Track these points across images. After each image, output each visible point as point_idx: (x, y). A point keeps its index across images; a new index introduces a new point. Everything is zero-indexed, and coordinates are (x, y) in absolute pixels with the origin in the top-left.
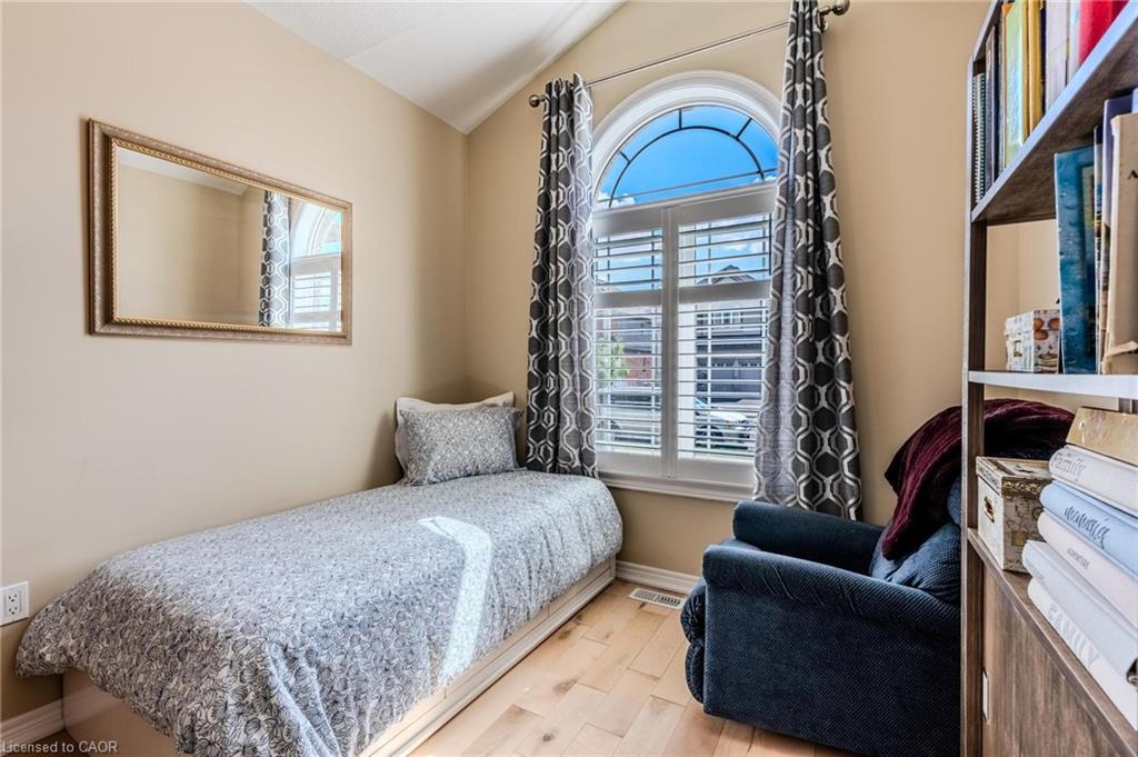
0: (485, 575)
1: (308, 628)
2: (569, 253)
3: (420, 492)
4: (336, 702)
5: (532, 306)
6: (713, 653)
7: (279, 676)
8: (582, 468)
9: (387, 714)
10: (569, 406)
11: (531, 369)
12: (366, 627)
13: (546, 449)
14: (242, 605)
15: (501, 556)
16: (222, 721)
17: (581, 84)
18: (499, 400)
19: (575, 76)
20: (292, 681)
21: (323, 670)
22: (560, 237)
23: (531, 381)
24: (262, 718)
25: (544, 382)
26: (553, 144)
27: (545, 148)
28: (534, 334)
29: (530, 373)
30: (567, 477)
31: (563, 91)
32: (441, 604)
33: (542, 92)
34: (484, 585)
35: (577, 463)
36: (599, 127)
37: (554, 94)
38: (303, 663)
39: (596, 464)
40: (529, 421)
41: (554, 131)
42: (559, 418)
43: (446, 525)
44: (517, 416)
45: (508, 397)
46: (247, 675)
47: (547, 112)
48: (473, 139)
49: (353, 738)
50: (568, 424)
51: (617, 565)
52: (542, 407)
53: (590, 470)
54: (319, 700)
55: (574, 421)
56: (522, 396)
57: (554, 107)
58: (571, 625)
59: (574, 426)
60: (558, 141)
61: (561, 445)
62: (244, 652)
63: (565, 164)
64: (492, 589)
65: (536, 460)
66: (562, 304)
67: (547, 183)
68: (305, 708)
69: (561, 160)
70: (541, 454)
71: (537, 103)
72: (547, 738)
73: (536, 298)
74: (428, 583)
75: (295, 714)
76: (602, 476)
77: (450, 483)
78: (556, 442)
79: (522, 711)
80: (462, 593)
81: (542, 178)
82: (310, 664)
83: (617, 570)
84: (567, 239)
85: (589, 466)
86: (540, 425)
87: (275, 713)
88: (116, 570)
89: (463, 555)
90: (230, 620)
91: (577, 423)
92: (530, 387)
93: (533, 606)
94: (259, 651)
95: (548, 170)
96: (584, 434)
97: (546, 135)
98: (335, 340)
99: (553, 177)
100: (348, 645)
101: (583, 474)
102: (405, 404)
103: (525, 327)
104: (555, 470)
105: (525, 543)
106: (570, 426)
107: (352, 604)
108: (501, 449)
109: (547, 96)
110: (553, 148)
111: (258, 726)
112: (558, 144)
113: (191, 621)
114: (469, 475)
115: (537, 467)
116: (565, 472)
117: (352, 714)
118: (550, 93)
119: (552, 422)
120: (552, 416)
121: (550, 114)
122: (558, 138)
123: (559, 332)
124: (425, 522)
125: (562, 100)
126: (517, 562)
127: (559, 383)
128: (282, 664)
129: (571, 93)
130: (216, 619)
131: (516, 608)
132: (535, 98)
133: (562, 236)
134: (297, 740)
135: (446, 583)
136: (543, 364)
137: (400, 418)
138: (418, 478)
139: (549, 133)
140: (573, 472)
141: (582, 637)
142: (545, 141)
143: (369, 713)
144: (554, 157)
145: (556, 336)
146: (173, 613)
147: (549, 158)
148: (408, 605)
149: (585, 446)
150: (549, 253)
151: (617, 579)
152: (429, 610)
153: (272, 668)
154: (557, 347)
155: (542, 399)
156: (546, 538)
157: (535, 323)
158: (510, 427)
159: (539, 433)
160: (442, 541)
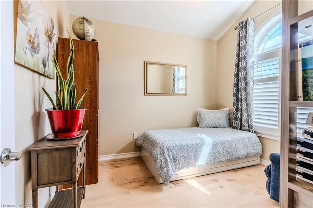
0: (210, 148)
1: (171, 145)
2: (245, 69)
3: (201, 129)
4: (175, 159)
5: (234, 84)
6: (273, 181)
7: (166, 151)
8: (249, 130)
9: (184, 166)
10: (245, 112)
11: (234, 101)
12: (181, 149)
13: (238, 124)
14: (162, 140)
15: (215, 145)
16: (158, 155)
17: (250, 20)
18: (225, 109)
19: (247, 18)
20: (168, 153)
21: (173, 153)
22: (242, 64)
23: (234, 104)
24: (163, 156)
25: (238, 105)
26: (240, 39)
27: (238, 41)
28: (235, 92)
29: (233, 102)
30: (245, 131)
31: (244, 23)
32: (198, 150)
33: (237, 25)
34: (209, 150)
35: (247, 128)
36: (256, 31)
37: (241, 25)
38: (169, 150)
39: (253, 128)
40: (233, 115)
41: (241, 35)
42: (242, 115)
43: (203, 136)
44: (229, 114)
45: (228, 109)
46: (161, 149)
47: (239, 30)
48: (219, 42)
49: (178, 167)
50: (244, 117)
51: (260, 160)
52: (237, 112)
53: (251, 130)
54: (172, 157)
55: (246, 116)
56: (232, 108)
57: (241, 28)
58: (239, 170)
59: (246, 117)
60: (242, 38)
61: (242, 122)
62: (161, 146)
63: (244, 44)
64: (211, 151)
65: (235, 126)
66: (243, 83)
67: (239, 50)
68: (170, 158)
69: (243, 43)
70: (237, 125)
71: (237, 28)
72: (221, 187)
73: (236, 82)
74: (195, 145)
75: (168, 157)
76: (255, 132)
77: (209, 128)
78: (241, 122)
79: (217, 180)
80: (203, 150)
81: (237, 49)
82: (171, 151)
83: (260, 161)
84: (245, 65)
85: (251, 129)
86: (237, 117)
87: (165, 156)
88: (147, 132)
89: (204, 141)
90: (160, 141)
91: (247, 116)
92: (233, 106)
93: (224, 159)
94: (163, 146)
95: (239, 47)
96: (249, 120)
97: (239, 37)
98: (183, 95)
99: (240, 48)
100: (177, 151)
101: (249, 131)
102: (199, 109)
103: (232, 90)
104: (241, 129)
105: (223, 144)
106: (245, 117)
107: (179, 144)
108: (224, 122)
109: (239, 26)
110: (241, 40)
111: (162, 157)
112: (242, 39)
113: (155, 140)
114: (214, 127)
115: (235, 128)
116: (244, 130)
117: (178, 163)
118: (240, 25)
119: (240, 116)
120: (240, 114)
121: (240, 31)
122: (242, 37)
123: (242, 91)
124: (199, 135)
125: (243, 26)
126: (220, 147)
127: (242, 105)
128: (166, 150)
129: (246, 23)
130: (158, 141)
131: (218, 158)
132: (236, 27)
133: (243, 64)
134: (168, 161)
135: (199, 146)
136: (237, 100)
137: (198, 113)
138: (201, 126)
139: (240, 36)
140: (246, 130)
141: (241, 173)
142: (238, 39)
143: (181, 164)
144: (241, 43)
145: (241, 92)
146: (153, 139)
147: (239, 43)
148: (190, 148)
149: (250, 123)
150: (239, 70)
151: (260, 164)
152: (194, 150)
153: (165, 149)
154: (241, 95)
155: (237, 109)
156: (230, 144)
157: (235, 89)
158: (227, 116)
159: (236, 119)
160: (200, 138)
